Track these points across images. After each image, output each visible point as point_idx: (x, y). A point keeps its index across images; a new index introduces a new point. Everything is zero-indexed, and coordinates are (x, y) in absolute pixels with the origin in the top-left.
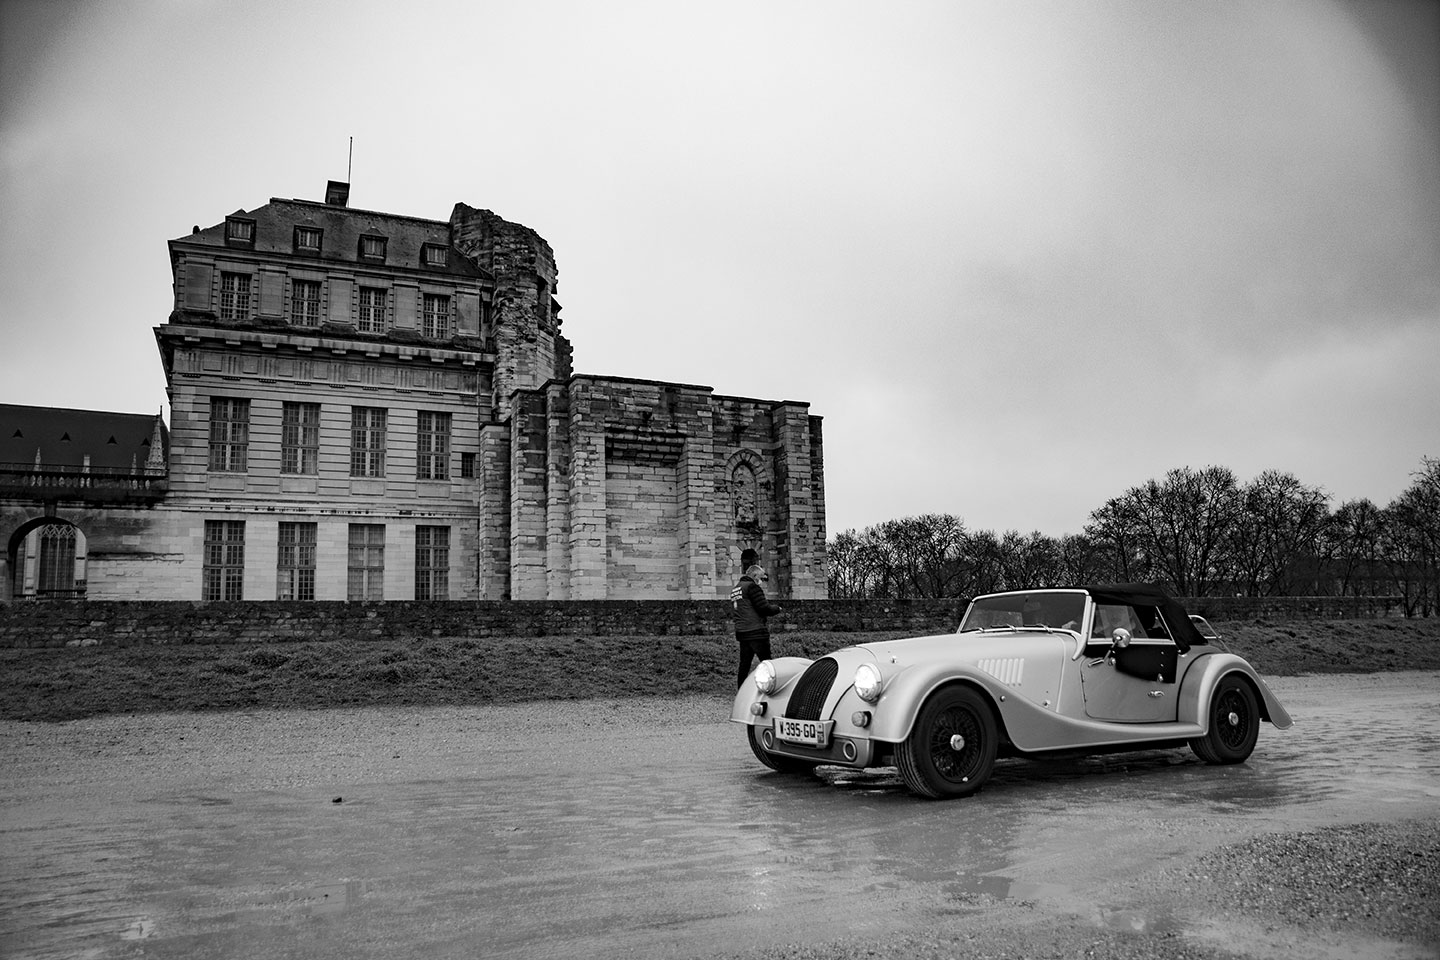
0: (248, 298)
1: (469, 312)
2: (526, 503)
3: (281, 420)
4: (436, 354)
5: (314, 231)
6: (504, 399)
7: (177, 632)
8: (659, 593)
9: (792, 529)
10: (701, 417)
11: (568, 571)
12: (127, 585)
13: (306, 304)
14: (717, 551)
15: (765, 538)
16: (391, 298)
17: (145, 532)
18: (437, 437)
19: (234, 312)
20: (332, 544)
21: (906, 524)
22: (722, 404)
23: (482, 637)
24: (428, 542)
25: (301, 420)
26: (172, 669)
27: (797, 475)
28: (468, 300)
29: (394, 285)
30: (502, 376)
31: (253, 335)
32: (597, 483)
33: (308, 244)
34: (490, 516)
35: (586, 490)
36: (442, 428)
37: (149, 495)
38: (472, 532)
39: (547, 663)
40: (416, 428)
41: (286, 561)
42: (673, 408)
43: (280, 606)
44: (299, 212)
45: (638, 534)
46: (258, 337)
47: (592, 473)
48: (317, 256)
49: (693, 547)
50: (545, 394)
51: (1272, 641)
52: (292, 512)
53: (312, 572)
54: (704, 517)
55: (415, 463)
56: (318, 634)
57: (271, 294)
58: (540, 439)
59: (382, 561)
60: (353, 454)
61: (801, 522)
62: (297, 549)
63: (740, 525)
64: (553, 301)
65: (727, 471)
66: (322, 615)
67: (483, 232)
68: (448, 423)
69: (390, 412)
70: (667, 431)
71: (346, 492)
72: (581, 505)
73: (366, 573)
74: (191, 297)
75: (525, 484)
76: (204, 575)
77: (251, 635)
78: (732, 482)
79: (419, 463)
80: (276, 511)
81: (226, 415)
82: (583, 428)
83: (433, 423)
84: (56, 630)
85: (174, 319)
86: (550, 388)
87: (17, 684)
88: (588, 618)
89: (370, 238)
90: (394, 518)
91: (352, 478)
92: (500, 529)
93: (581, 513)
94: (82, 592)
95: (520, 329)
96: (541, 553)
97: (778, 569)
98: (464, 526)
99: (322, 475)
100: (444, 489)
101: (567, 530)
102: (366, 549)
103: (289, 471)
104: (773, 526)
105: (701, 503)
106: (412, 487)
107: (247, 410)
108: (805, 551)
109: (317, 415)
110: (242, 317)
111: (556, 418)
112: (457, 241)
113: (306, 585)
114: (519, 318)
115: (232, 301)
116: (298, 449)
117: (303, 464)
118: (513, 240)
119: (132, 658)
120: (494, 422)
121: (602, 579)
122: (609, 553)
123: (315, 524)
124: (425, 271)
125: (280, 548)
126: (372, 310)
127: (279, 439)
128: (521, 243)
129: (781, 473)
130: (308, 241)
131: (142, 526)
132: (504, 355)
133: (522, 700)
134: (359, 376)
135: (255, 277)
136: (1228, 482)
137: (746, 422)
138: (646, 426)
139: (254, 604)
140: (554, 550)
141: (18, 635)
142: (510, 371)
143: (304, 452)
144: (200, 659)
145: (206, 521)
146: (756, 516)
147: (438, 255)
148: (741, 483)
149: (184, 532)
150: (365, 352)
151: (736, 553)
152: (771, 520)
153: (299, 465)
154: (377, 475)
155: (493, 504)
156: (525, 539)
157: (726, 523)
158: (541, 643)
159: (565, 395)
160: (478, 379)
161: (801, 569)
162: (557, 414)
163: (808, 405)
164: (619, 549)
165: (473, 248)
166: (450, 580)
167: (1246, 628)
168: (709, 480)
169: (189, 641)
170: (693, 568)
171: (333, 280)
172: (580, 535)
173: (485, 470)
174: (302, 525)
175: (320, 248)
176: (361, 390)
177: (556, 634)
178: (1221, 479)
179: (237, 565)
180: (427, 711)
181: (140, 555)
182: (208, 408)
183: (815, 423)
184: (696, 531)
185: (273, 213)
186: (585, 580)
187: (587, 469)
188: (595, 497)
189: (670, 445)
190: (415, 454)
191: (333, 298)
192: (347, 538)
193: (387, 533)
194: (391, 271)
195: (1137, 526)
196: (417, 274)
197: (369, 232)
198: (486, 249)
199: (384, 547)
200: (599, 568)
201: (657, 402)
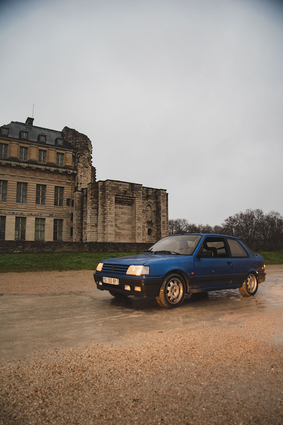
0: (7, 151)
1: (70, 158)
2: (92, 214)
3: (16, 188)
4: (61, 170)
5: (27, 132)
6: (79, 184)
8: (127, 240)
9: (161, 223)
10: (139, 193)
11: (105, 234)
13: (23, 154)
14: (143, 229)
15: (154, 226)
16: (48, 153)
18: (60, 194)
19: (3, 155)
20: (31, 223)
22: (144, 189)
24: (57, 224)
25: (22, 187)
27: (163, 209)
28: (69, 155)
29: (49, 149)
30: (79, 177)
31: (9, 162)
32: (113, 210)
33: (24, 136)
34: (77, 217)
35: (110, 211)
36: (61, 192)
38: (69, 221)
40: (54, 191)
41: (17, 228)
42: (132, 190)
44: (20, 126)
45: (122, 224)
46: (11, 163)
47: (111, 207)
48: (27, 140)
49: (137, 228)
50: (98, 184)
52: (18, 214)
53: (25, 231)
54: (140, 220)
55: (54, 201)
57: (14, 150)
58: (96, 196)
59: (44, 229)
60: (36, 198)
61: (164, 222)
62: (20, 225)
63: (147, 222)
65: (145, 207)
67: (73, 135)
68: (63, 190)
69: (47, 186)
70: (131, 196)
71: (35, 209)
72: (108, 215)
73: (40, 232)
75: (92, 209)
78: (146, 210)
79: (55, 201)
80: (15, 213)
82: (109, 194)
83: (59, 190)
86: (99, 183)
90: (48, 216)
91: (36, 205)
92: (80, 221)
93: (109, 218)
95: (84, 164)
96: (96, 228)
97: (157, 234)
98: (68, 219)
99: (28, 203)
100: (62, 209)
101: (104, 222)
102: (40, 225)
103: (19, 202)
105: (139, 216)
106: (53, 208)
107: (6, 184)
108: (165, 229)
109: (27, 186)
110: (5, 156)
111: (101, 191)
113: (23, 235)
114: (84, 161)
115: (2, 152)
116: (21, 196)
117: (22, 200)
118: (82, 138)
121: (114, 236)
122: (115, 229)
124: (56, 146)
125: (16, 224)
126: (42, 156)
127: (16, 192)
128: (84, 139)
129: (159, 208)
130: (24, 135)
132: (79, 171)
134: (39, 175)
135: (9, 145)
137: (150, 194)
138: (125, 194)
140: (100, 228)
143: (23, 197)
146: (151, 220)
147: (61, 141)
148: (148, 210)
150: (41, 169)
151: (147, 230)
152: (156, 221)
153: (21, 200)
154: (43, 204)
155: (78, 214)
156: (92, 224)
157: (144, 221)
159: (104, 185)
160: (71, 178)
161: (164, 235)
162: (102, 190)
163: (166, 190)
164: (117, 228)
165: (70, 140)
166: (63, 235)
168: (141, 210)
170: (137, 233)
171: (32, 147)
172: (108, 224)
174: (22, 217)
175: (27, 137)
176: (39, 179)
178: (260, 213)
179: (3, 229)
183: (168, 194)
184: (137, 224)
185: (13, 126)
186: (110, 235)
187: (110, 206)
188: (112, 213)
189: (131, 200)
190: (54, 198)
191: (32, 152)
192: (35, 222)
193: (46, 220)
194: (48, 145)
195: (236, 224)
196: (55, 147)
197: (41, 133)
198: (74, 140)
199: (45, 224)
200: (113, 233)
201: (128, 188)
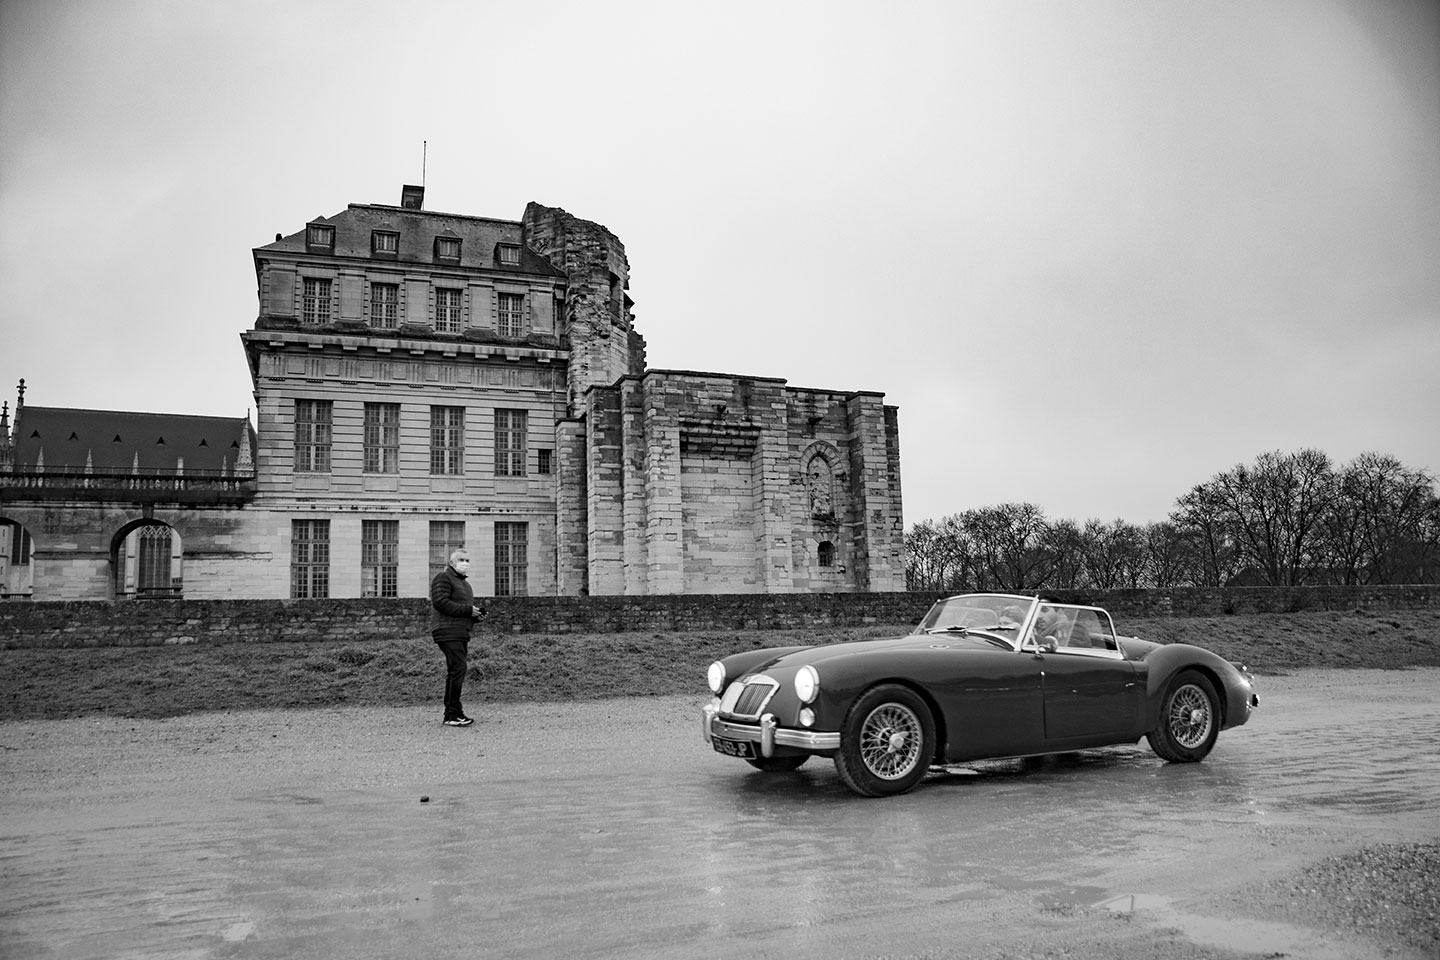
0: (329, 302)
1: (543, 309)
2: (603, 498)
3: (363, 420)
4: (512, 353)
5: (391, 235)
6: (579, 395)
7: (267, 630)
8: (737, 587)
9: (869, 520)
10: (775, 410)
11: (645, 565)
12: (220, 583)
13: (384, 306)
14: (794, 543)
15: (841, 530)
16: (466, 298)
17: (236, 532)
18: (514, 435)
19: (316, 316)
20: (413, 541)
21: (984, 513)
22: (796, 396)
23: (561, 633)
24: (507, 538)
25: (382, 420)
26: (264, 667)
27: (872, 466)
28: (541, 299)
29: (469, 285)
30: (576, 373)
31: (334, 339)
32: (672, 478)
33: (386, 248)
34: (566, 512)
35: (662, 484)
36: (519, 426)
37: (239, 496)
38: (550, 527)
39: (627, 658)
40: (493, 426)
41: (370, 560)
42: (747, 401)
43: (365, 604)
44: (376, 216)
45: (713, 528)
46: (339, 340)
47: (667, 467)
48: (394, 260)
49: (769, 540)
50: (619, 389)
51: (1373, 633)
52: (374, 510)
53: (395, 569)
54: (780, 509)
55: (492, 460)
56: (401, 631)
57: (351, 297)
58: (615, 434)
60: (433, 452)
61: (878, 514)
62: (380, 547)
63: (816, 517)
64: (625, 296)
65: (802, 463)
66: (405, 612)
67: (555, 230)
68: (524, 420)
69: (468, 410)
70: (742, 424)
71: (426, 490)
72: (657, 500)
74: (275, 303)
75: (601, 479)
76: (292, 573)
77: (337, 632)
78: (807, 475)
79: (496, 460)
80: (360, 510)
81: (310, 417)
82: (658, 423)
83: (510, 420)
84: (155, 628)
85: (260, 324)
86: (624, 384)
87: (122, 681)
88: (666, 613)
89: (446, 240)
90: (473, 514)
91: (432, 476)
92: (577, 524)
93: (657, 508)
94: (178, 590)
95: (594, 326)
96: (618, 548)
97: (855, 560)
98: (545, 522)
99: (403, 473)
100: (522, 485)
101: (643, 524)
102: (446, 546)
103: (371, 470)
104: (850, 517)
105: (777, 496)
106: (491, 484)
107: (330, 411)
108: (882, 542)
109: (397, 415)
110: (323, 321)
111: (630, 413)
112: (529, 240)
113: (389, 581)
114: (593, 314)
115: (313, 306)
116: (378, 451)
117: (385, 463)
118: (584, 237)
119: (226, 656)
120: (569, 418)
121: (679, 573)
122: (685, 548)
123: (398, 521)
124: (499, 271)
125: (364, 546)
126: (448, 311)
127: (361, 439)
128: (593, 240)
129: (856, 465)
130: (385, 244)
131: (232, 526)
132: (578, 351)
133: (602, 697)
134: (437, 376)
135: (335, 282)
136: (1322, 465)
137: (821, 413)
138: (720, 419)
139: (340, 603)
140: (631, 545)
141: (121, 633)
142: (585, 367)
143: (385, 451)
144: (289, 657)
145: (293, 520)
146: (833, 508)
147: (512, 254)
148: (817, 475)
149: (272, 531)
150: (441, 353)
151: (813, 546)
152: (848, 512)
153: (381, 464)
154: (456, 473)
155: (570, 500)
156: (602, 534)
157: (802, 515)
158: (619, 639)
159: (639, 390)
160: (553, 376)
161: (879, 561)
162: (632, 410)
163: (883, 395)
164: (693, 543)
165: (545, 246)
166: (528, 576)
167: (1345, 619)
168: (784, 473)
169: (279, 639)
170: (769, 559)
171: (410, 282)
172: (656, 529)
173: (561, 466)
174: (385, 522)
175: (397, 252)
176: (439, 389)
177: (634, 629)
178: (1315, 464)
179: (323, 563)
180: (509, 708)
181: (232, 554)
182: (292, 411)
183: (890, 413)
184: (772, 524)
185: (351, 218)
186: (662, 573)
187: (662, 464)
188: (671, 491)
189: (744, 438)
190: (492, 452)
191: (410, 300)
192: (428, 535)
193: (467, 529)
194: (465, 271)
195: (1226, 513)
196: (491, 274)
197: (444, 233)
198: (559, 247)
199: (464, 543)
200: (676, 562)
201: (731, 395)
